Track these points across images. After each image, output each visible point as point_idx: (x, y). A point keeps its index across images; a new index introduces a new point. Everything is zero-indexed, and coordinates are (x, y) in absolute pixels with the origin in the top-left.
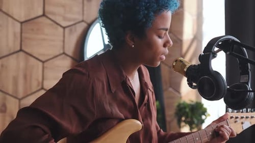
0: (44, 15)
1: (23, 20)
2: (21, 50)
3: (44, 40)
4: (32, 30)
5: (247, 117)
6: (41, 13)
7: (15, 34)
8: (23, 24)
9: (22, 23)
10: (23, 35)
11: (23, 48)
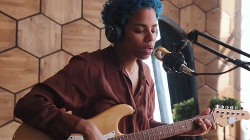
0: (82, 18)
1: (63, 23)
2: (62, 50)
3: (82, 40)
4: (72, 31)
5: (233, 114)
6: (79, 16)
7: (56, 35)
8: (64, 27)
9: (62, 25)
10: (63, 36)
11: (63, 48)
